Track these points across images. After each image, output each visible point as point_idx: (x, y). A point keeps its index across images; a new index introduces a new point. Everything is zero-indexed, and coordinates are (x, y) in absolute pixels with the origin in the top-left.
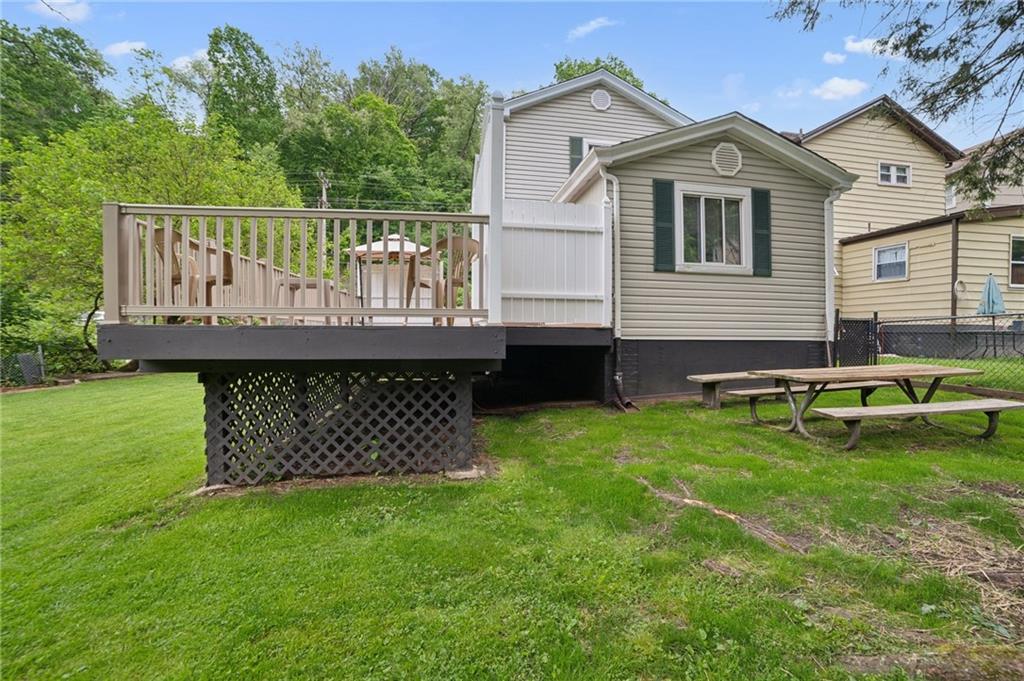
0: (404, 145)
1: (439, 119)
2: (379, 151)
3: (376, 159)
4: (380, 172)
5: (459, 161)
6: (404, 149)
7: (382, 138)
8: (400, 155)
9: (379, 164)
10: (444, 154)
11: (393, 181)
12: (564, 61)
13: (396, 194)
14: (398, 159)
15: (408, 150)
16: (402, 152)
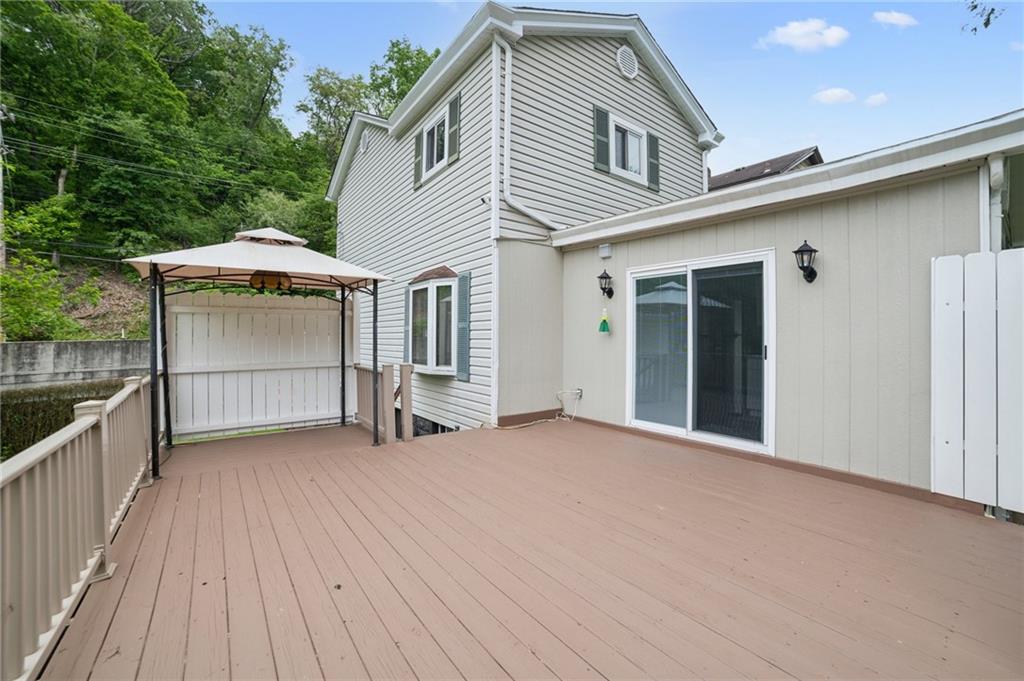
0: (167, 91)
1: (214, 73)
2: (119, 88)
3: (114, 99)
4: (119, 119)
5: (245, 134)
6: (167, 96)
7: (124, 70)
8: (157, 102)
9: (118, 108)
10: (222, 121)
11: (144, 138)
12: (401, 41)
13: (151, 159)
14: (156, 108)
15: (173, 99)
16: (163, 99)
